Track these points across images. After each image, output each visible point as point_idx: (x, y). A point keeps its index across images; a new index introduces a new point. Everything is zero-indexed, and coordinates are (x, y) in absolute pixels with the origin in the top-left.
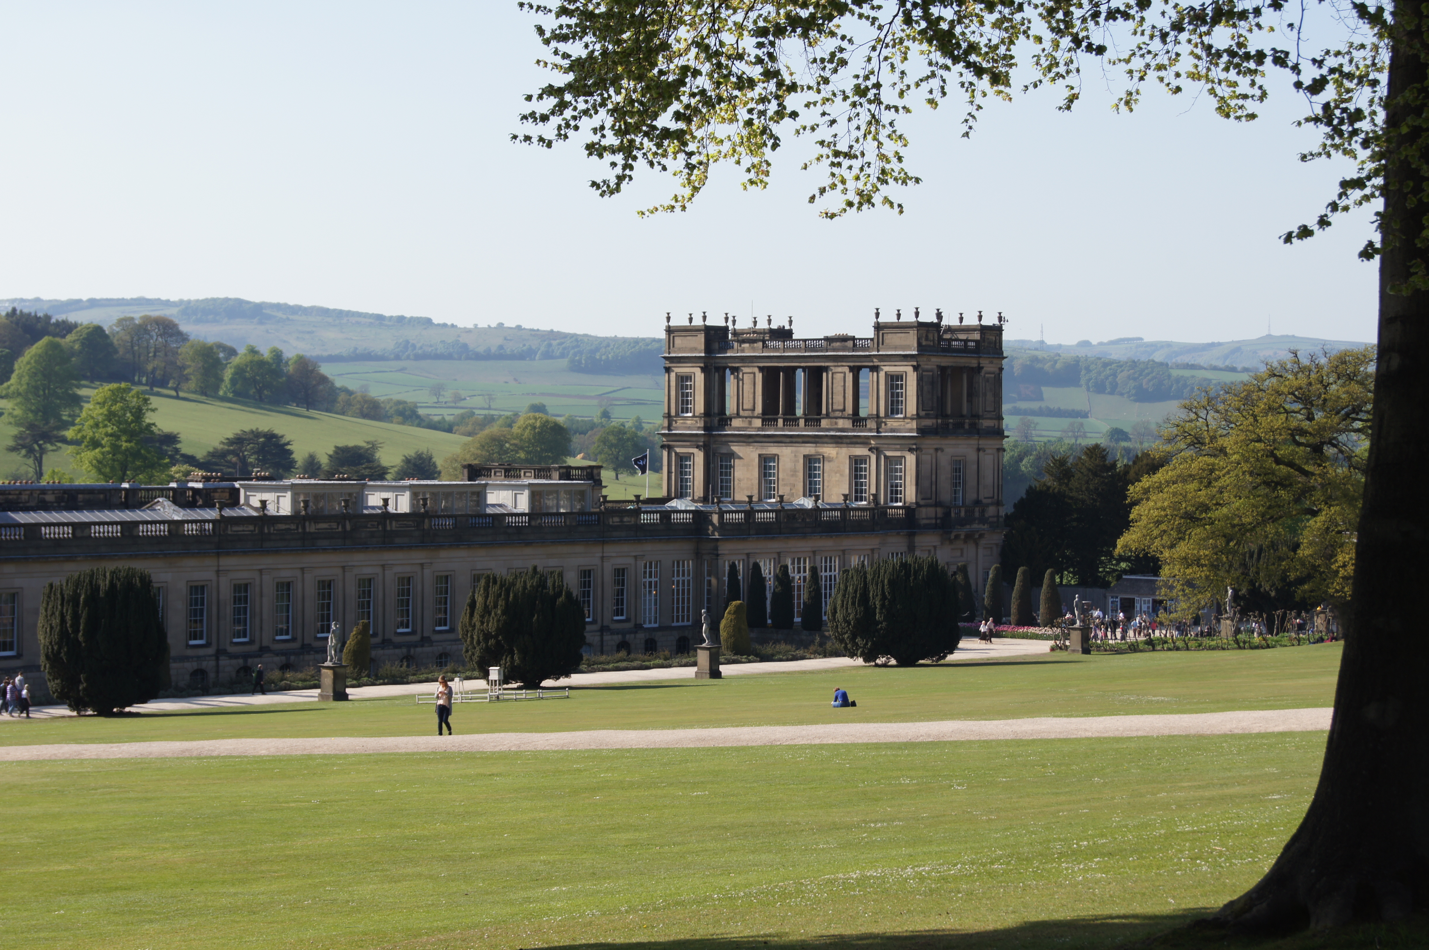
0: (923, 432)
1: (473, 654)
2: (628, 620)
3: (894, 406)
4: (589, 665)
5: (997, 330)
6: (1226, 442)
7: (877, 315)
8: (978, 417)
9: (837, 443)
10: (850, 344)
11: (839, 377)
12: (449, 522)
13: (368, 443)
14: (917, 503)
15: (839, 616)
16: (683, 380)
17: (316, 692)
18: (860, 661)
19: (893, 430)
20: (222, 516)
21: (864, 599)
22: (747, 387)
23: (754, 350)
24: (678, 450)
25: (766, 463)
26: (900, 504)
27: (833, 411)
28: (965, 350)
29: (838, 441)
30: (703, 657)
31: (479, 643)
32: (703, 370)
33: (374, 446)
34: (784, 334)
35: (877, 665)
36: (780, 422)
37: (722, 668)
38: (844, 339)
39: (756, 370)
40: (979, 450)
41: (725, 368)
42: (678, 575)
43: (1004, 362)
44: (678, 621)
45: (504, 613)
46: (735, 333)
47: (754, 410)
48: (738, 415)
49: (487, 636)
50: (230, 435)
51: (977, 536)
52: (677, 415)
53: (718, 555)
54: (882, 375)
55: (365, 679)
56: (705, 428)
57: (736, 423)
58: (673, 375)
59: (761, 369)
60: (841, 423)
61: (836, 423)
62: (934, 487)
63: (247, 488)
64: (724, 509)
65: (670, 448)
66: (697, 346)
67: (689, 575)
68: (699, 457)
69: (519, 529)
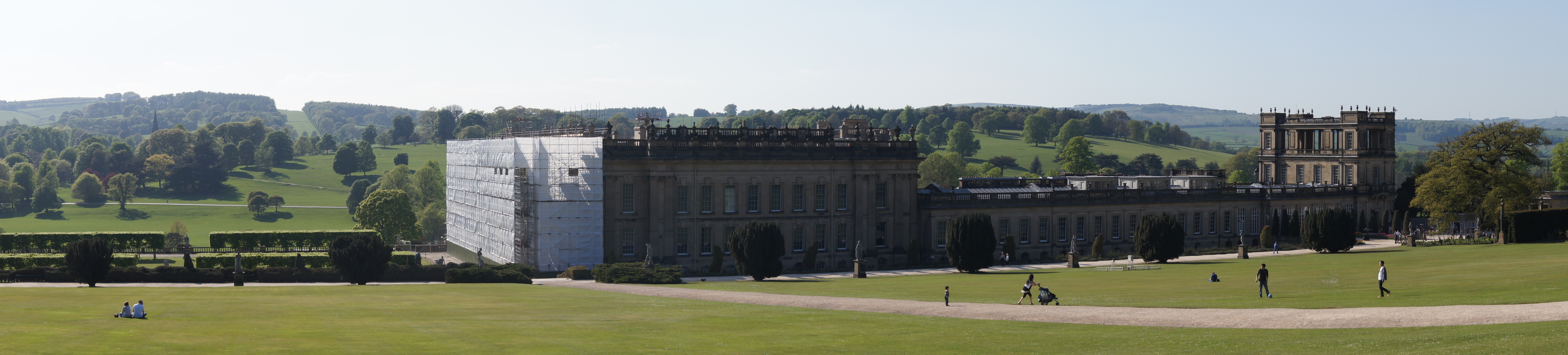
0: (1360, 155)
1: (1138, 249)
2: (1231, 233)
3: (1349, 145)
4: (1199, 252)
5: (1393, 114)
6: (1452, 161)
7: (1342, 108)
8: (1384, 149)
9: (1326, 160)
10: (1332, 120)
11: (1327, 133)
12: (1153, 193)
13: (1192, 159)
14: (1358, 184)
15: (1305, 232)
16: (1267, 135)
17: (1067, 263)
18: (1314, 251)
19: (1348, 155)
20: (1054, 190)
21: (1315, 225)
22: (1292, 138)
23: (1294, 123)
24: (1265, 163)
25: (1299, 168)
26: (1351, 185)
27: (1325, 147)
28: (1379, 122)
29: (1327, 159)
30: (1241, 250)
31: (1140, 244)
32: (1275, 131)
33: (1194, 160)
34: (1310, 116)
35: (1321, 253)
36: (1305, 151)
37: (1249, 254)
38: (1329, 118)
39: (1295, 131)
40: (1385, 163)
41: (1286, 130)
42: (1253, 214)
43: (1395, 127)
44: (1253, 233)
45: (1149, 232)
46: (1290, 116)
47: (1294, 147)
48: (1288, 149)
49: (1143, 241)
50: (1139, 156)
51: (1384, 197)
52: (1265, 149)
53: (1270, 206)
54: (1344, 132)
55: (1100, 258)
56: (1275, 154)
57: (1288, 152)
58: (1263, 133)
59: (1297, 130)
60: (1328, 152)
61: (1326, 152)
62: (1365, 178)
63: (1070, 179)
64: (1273, 187)
65: (1262, 162)
66: (1272, 121)
67: (1258, 214)
68: (1273, 166)
69: (1183, 196)
